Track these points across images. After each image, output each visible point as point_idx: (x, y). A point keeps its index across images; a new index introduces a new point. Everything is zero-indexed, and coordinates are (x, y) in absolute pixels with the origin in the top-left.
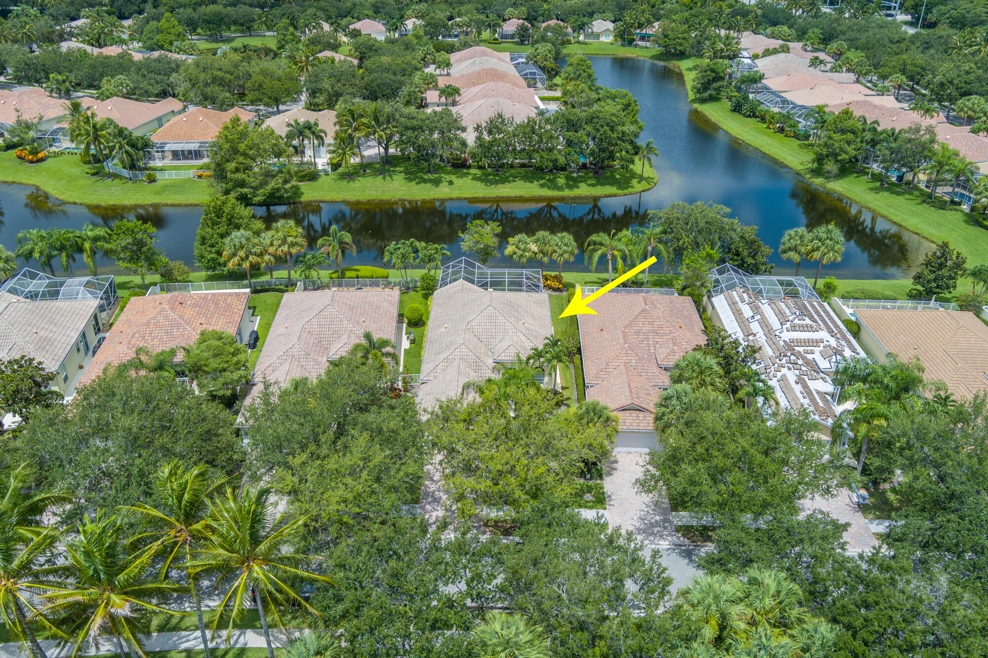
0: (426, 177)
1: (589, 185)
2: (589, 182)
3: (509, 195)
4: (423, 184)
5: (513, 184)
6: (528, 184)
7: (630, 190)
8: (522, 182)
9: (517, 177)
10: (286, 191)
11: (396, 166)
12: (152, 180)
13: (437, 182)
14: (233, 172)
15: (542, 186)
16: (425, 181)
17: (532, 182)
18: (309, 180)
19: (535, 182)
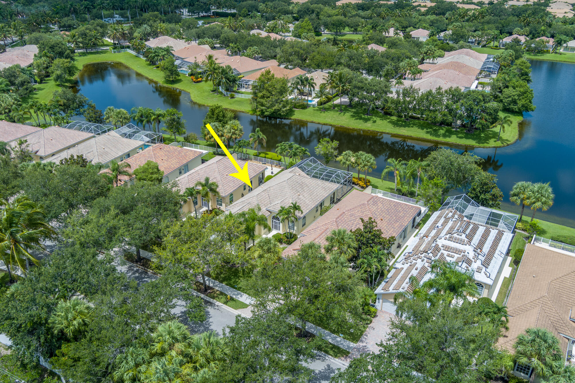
0: (363, 116)
1: (458, 137)
2: (460, 135)
3: (404, 134)
4: (358, 120)
5: (411, 128)
6: (420, 130)
7: (486, 145)
8: (417, 128)
9: (415, 125)
10: (283, 112)
11: (352, 109)
12: (232, 97)
13: (366, 120)
14: (260, 98)
15: (427, 132)
16: (361, 118)
17: (423, 129)
18: (302, 108)
19: (425, 130)
